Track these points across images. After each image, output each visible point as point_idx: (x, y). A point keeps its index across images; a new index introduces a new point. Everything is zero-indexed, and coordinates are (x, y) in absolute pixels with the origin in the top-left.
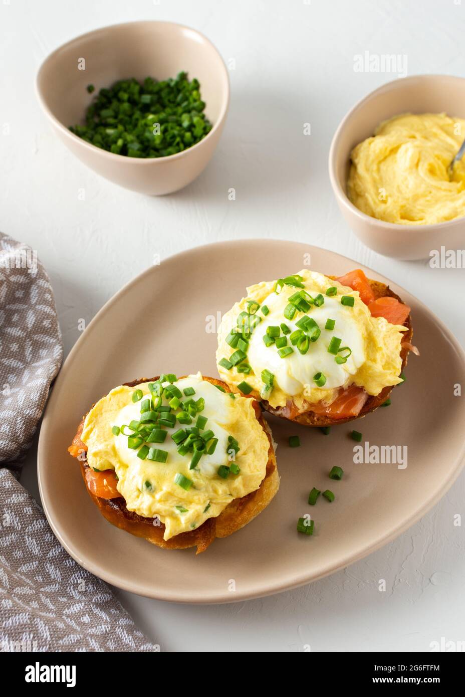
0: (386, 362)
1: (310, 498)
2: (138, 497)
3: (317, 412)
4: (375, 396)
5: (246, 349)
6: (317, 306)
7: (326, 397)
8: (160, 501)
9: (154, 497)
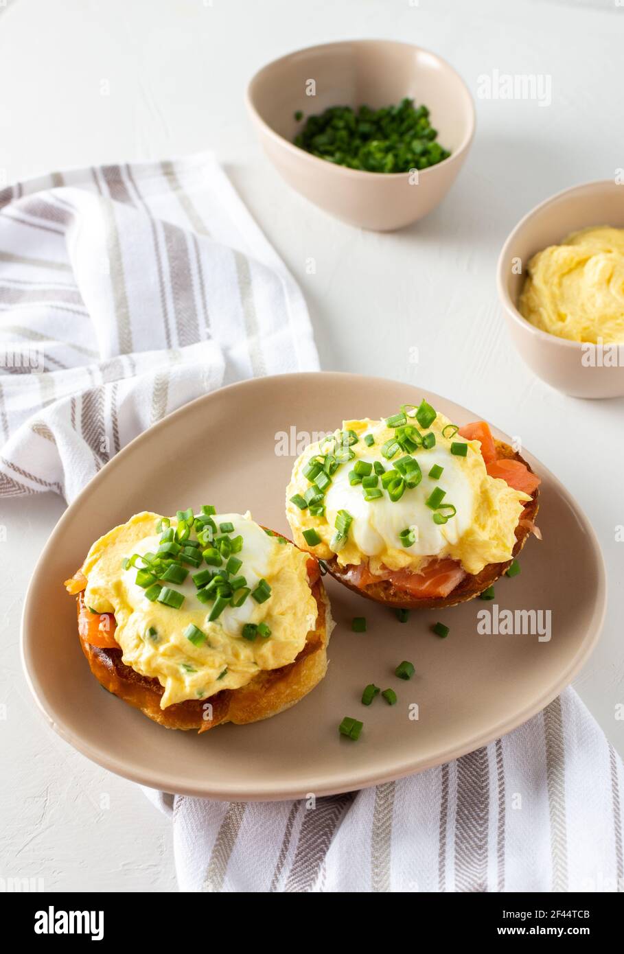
1: (364, 695)
2: (137, 647)
3: (395, 583)
4: (474, 574)
6: (426, 447)
7: (413, 566)
8: (164, 655)
9: (157, 649)
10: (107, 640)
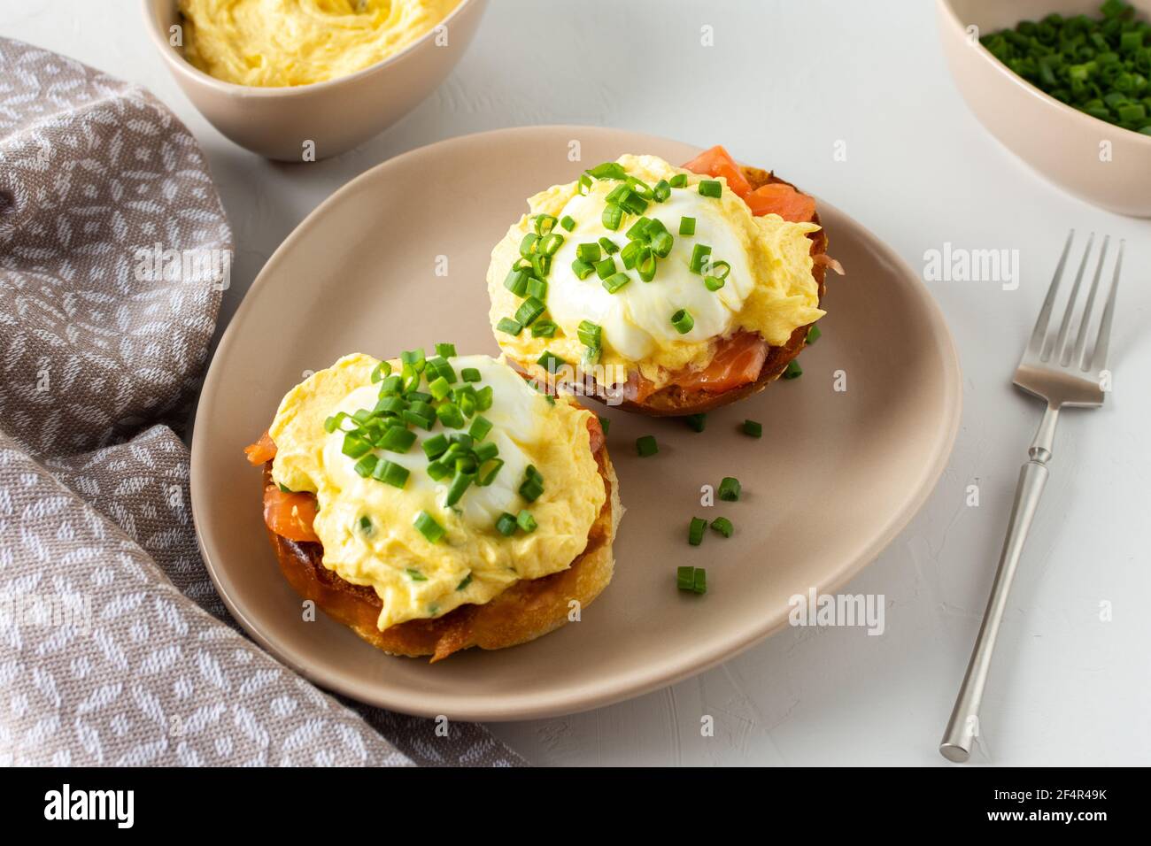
0: (792, 286)
1: (691, 533)
2: (344, 543)
3: (686, 384)
4: (781, 345)
5: (544, 294)
6: (660, 201)
7: (697, 357)
9: (370, 546)
10: (303, 530)
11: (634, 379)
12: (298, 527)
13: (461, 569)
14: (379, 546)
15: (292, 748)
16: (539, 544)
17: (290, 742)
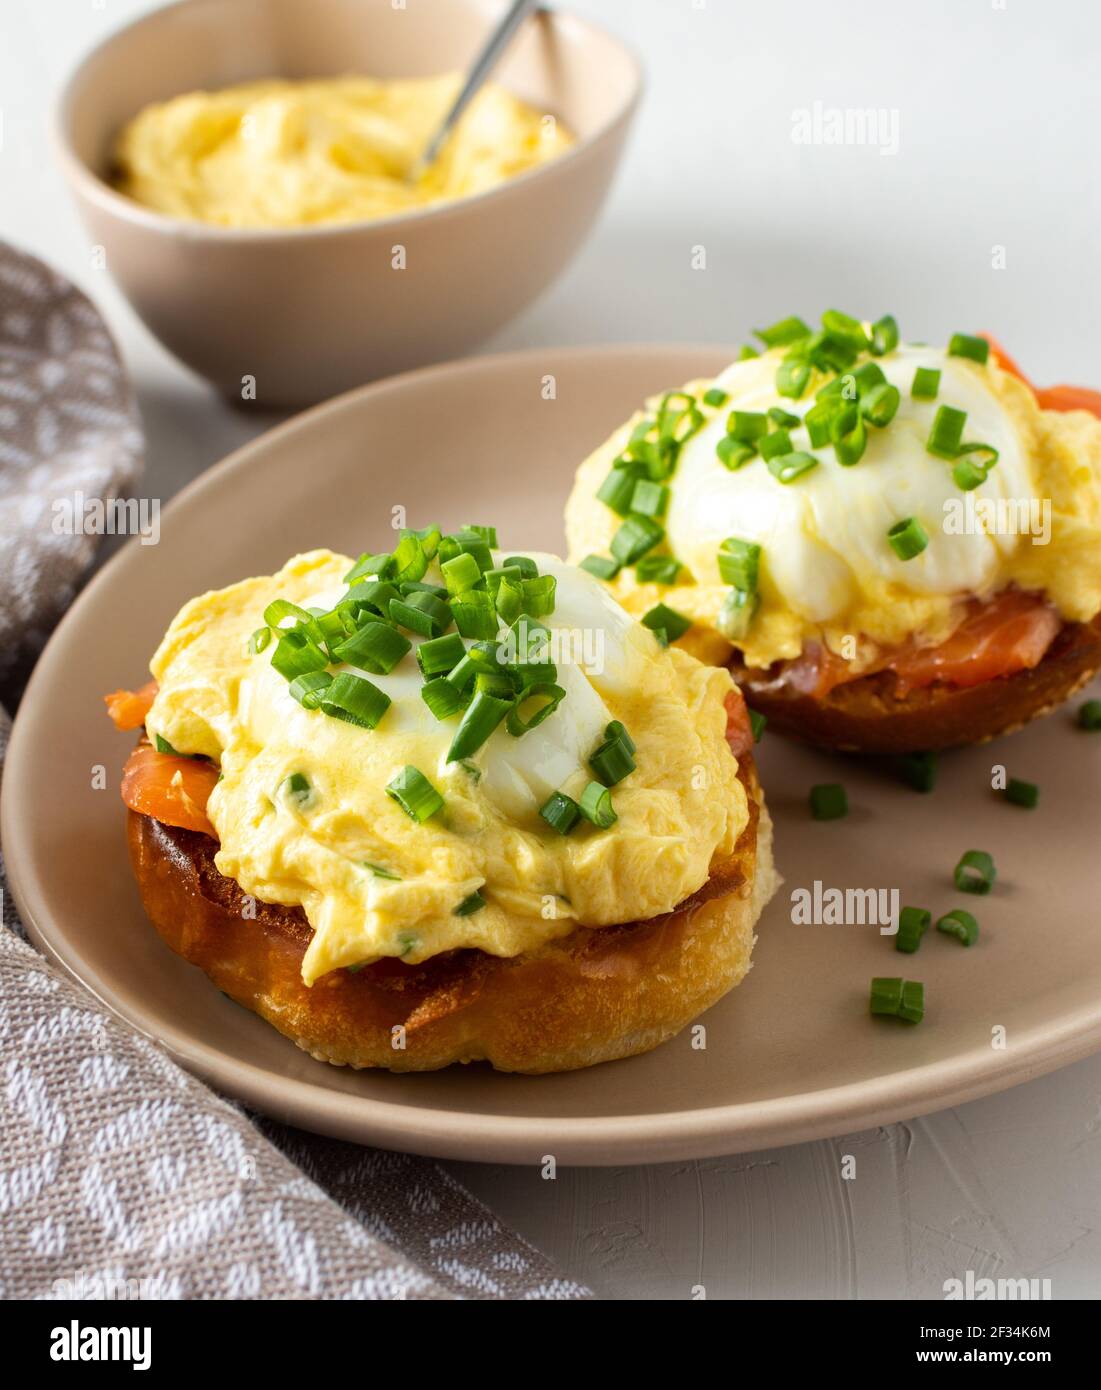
3: (907, 669)
4: (1083, 620)
5: (662, 508)
7: (931, 623)
10: (187, 808)
11: (813, 653)
12: (180, 803)
13: (467, 877)
14: (319, 821)
15: (108, 1149)
16: (619, 849)
17: (105, 1137)
